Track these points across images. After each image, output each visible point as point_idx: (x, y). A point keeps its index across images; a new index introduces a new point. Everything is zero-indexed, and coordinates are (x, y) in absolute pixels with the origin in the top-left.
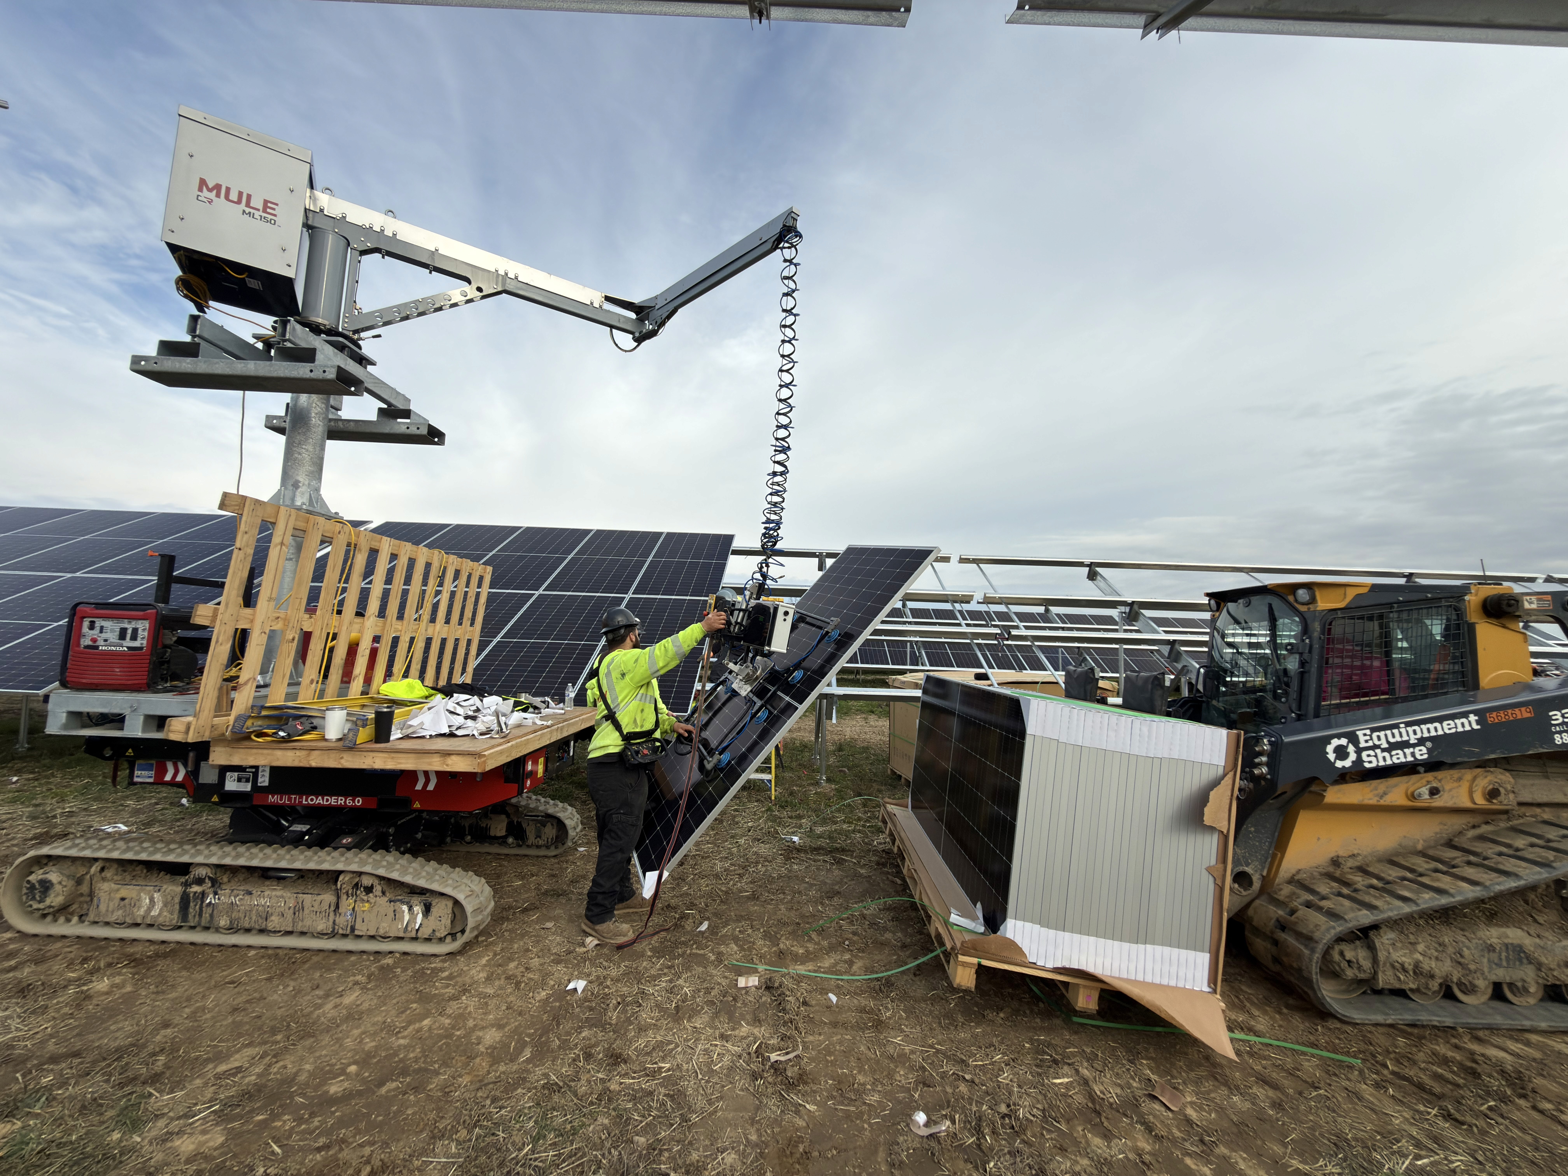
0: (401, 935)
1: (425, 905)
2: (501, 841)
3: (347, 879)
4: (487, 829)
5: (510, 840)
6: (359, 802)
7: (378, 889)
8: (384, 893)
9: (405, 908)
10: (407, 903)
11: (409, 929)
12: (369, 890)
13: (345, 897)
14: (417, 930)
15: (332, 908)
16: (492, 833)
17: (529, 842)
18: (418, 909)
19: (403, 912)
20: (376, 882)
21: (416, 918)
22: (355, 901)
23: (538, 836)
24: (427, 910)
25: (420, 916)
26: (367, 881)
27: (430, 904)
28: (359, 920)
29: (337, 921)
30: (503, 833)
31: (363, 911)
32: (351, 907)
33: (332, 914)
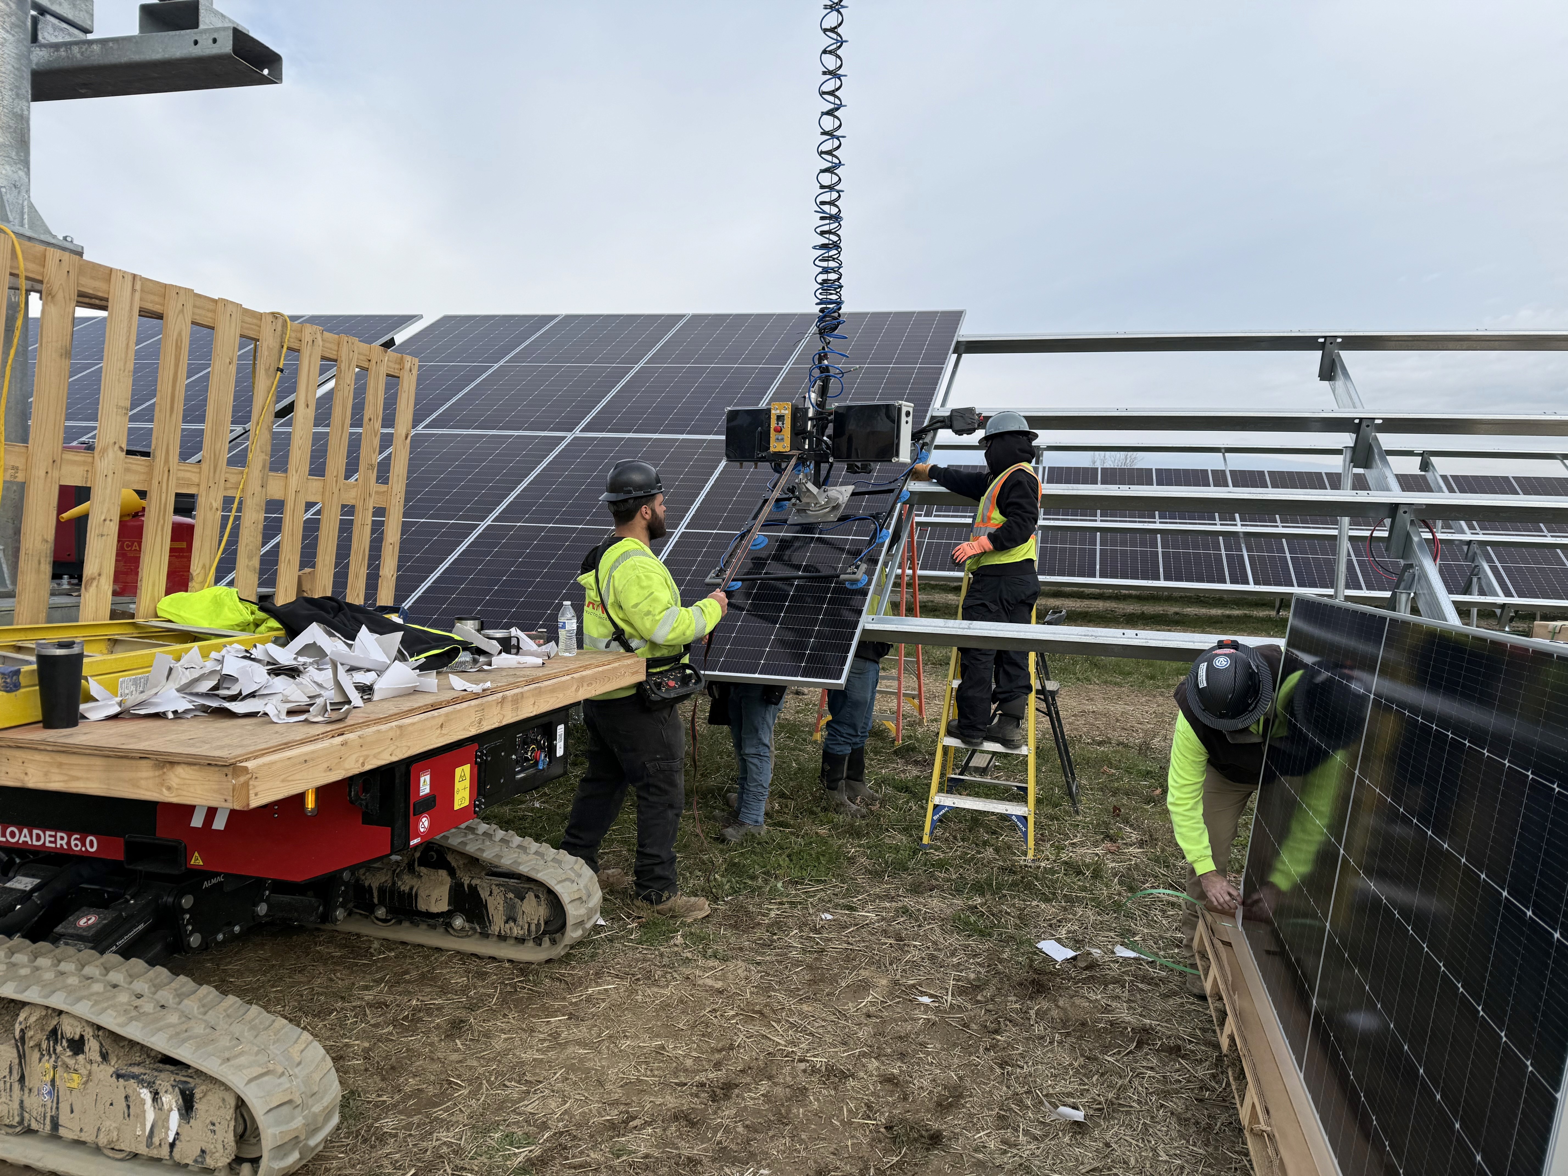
0: (142, 1150)
1: (182, 1093)
2: (441, 921)
3: (33, 1019)
4: (411, 897)
5: (458, 922)
6: (92, 844)
7: (92, 1046)
8: (105, 1057)
9: (146, 1094)
10: (150, 1085)
11: (156, 1141)
12: (77, 1046)
13: (36, 1055)
14: (172, 1145)
15: (16, 1076)
16: (422, 906)
17: (495, 929)
18: (170, 1100)
19: (143, 1102)
20: (88, 1033)
21: (167, 1119)
22: (55, 1067)
23: (511, 918)
24: (188, 1105)
25: (175, 1117)
26: (70, 1029)
27: (192, 1095)
28: (64, 1107)
29: (27, 1104)
30: (443, 906)
31: (71, 1090)
32: (48, 1078)
33: (16, 1086)
